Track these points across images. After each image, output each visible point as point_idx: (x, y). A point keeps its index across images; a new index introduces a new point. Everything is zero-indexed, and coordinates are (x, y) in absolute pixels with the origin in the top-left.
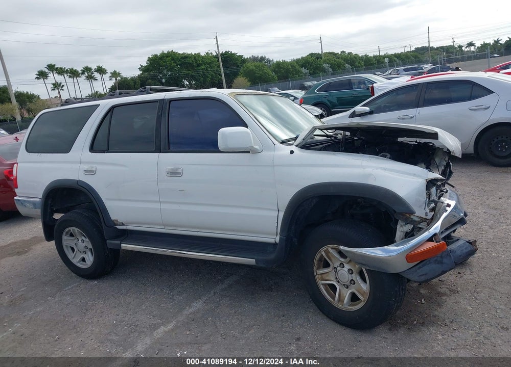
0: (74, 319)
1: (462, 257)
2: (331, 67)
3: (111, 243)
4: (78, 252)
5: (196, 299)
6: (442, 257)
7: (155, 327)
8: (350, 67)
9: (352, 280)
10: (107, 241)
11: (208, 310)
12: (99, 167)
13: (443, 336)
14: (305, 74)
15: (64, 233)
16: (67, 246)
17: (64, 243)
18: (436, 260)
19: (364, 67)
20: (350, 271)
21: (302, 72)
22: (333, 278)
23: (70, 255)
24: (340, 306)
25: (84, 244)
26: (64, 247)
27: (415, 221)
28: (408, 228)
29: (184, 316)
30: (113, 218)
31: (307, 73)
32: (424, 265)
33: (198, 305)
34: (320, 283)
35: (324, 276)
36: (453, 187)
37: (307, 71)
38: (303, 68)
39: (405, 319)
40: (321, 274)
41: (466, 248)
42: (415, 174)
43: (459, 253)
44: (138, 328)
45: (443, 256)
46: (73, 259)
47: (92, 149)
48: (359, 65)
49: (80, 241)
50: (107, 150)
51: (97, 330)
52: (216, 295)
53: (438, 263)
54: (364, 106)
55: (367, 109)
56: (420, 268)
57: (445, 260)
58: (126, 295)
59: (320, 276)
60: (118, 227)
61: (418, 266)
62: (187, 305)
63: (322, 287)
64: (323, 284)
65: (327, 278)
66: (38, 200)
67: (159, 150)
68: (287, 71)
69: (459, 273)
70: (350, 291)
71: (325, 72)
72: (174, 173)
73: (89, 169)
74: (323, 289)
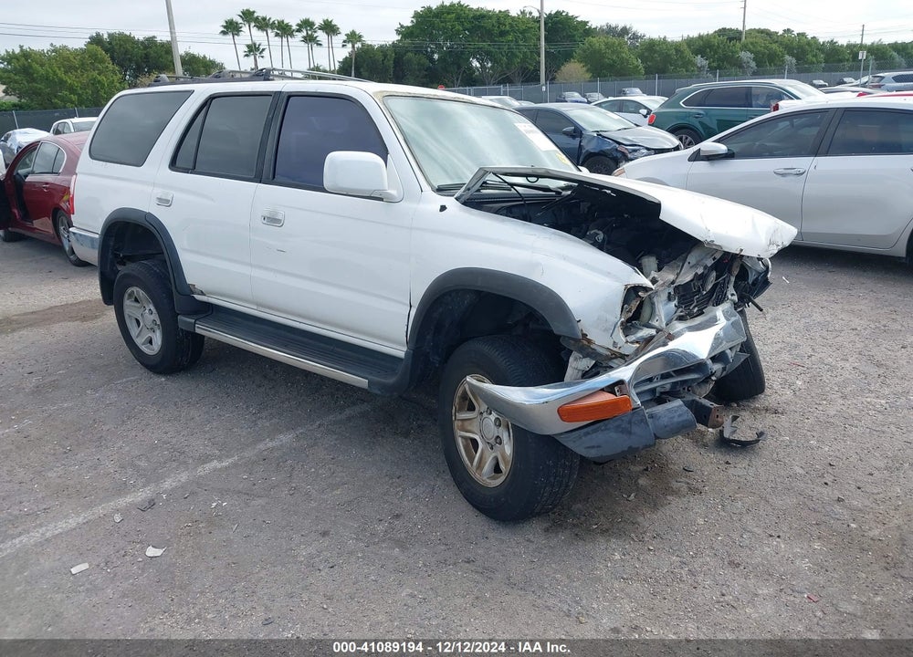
0: (105, 428)
1: (668, 429)
2: (754, 59)
3: (185, 321)
4: (144, 328)
5: (288, 429)
6: (630, 422)
7: (205, 459)
8: (794, 61)
9: (498, 437)
10: (179, 317)
11: (295, 449)
12: (178, 196)
13: (624, 555)
14: (700, 69)
15: (126, 296)
16: (130, 316)
17: (127, 311)
18: (618, 426)
19: (823, 65)
20: (498, 423)
21: (695, 65)
22: (476, 429)
23: (134, 331)
24: (477, 476)
25: (152, 317)
26: (126, 317)
27: (601, 355)
28: (587, 363)
29: (256, 451)
30: (189, 281)
31: (703, 67)
32: (595, 431)
33: (286, 438)
34: (459, 433)
35: (466, 423)
36: (761, 310)
37: (705, 63)
38: (699, 56)
39: (583, 518)
40: (463, 420)
41: (680, 416)
42: (609, 273)
43: (664, 421)
44: (182, 457)
45: (633, 421)
46: (137, 337)
47: (174, 164)
48: (814, 59)
49: (147, 311)
50: (192, 170)
51: (127, 449)
52: (322, 428)
53: (622, 432)
54: (718, 141)
55: (722, 148)
56: (588, 433)
57: (635, 429)
58: (194, 405)
59: (460, 423)
60: (198, 297)
61: (586, 430)
62: (268, 437)
63: (460, 441)
64: (462, 437)
65: (469, 428)
66: (97, 236)
67: (259, 179)
68: (667, 59)
69: (727, 463)
70: (494, 454)
71: (741, 67)
72: (273, 220)
73: (163, 198)
74: (461, 445)
